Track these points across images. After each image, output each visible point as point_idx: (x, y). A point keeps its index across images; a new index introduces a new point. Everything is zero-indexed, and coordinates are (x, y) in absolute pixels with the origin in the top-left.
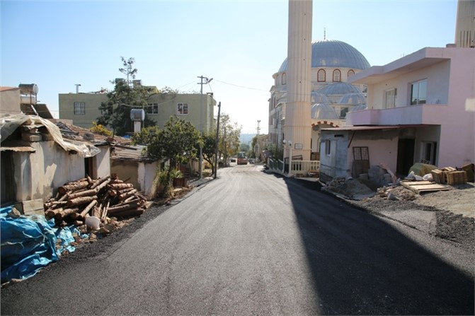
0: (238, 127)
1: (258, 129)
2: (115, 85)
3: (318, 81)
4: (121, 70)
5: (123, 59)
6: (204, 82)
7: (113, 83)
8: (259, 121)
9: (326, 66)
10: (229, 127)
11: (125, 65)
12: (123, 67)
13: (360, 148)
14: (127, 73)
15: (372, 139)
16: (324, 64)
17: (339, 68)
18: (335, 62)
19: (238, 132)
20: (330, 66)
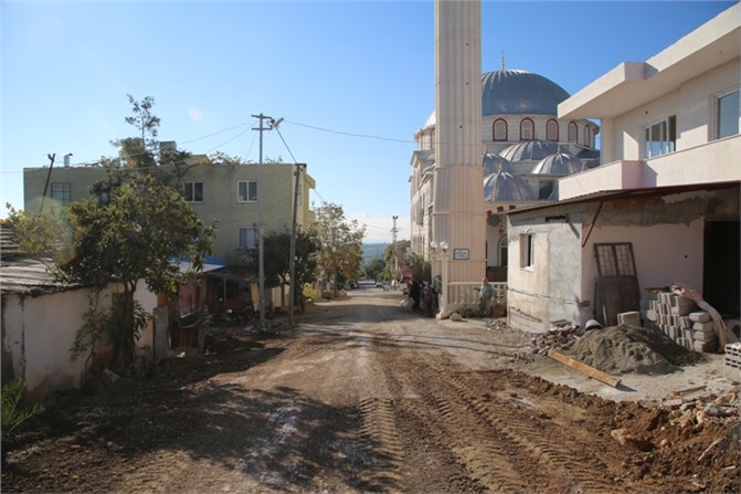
0: (360, 227)
1: (395, 230)
2: (120, 148)
3: (494, 140)
4: (130, 120)
5: (132, 100)
6: (265, 126)
7: (116, 145)
8: (395, 218)
9: (509, 113)
10: (344, 228)
11: (136, 109)
12: (134, 115)
13: (613, 245)
14: (141, 125)
15: (641, 223)
16: (504, 110)
17: (530, 116)
18: (524, 106)
19: (359, 235)
20: (514, 113)
